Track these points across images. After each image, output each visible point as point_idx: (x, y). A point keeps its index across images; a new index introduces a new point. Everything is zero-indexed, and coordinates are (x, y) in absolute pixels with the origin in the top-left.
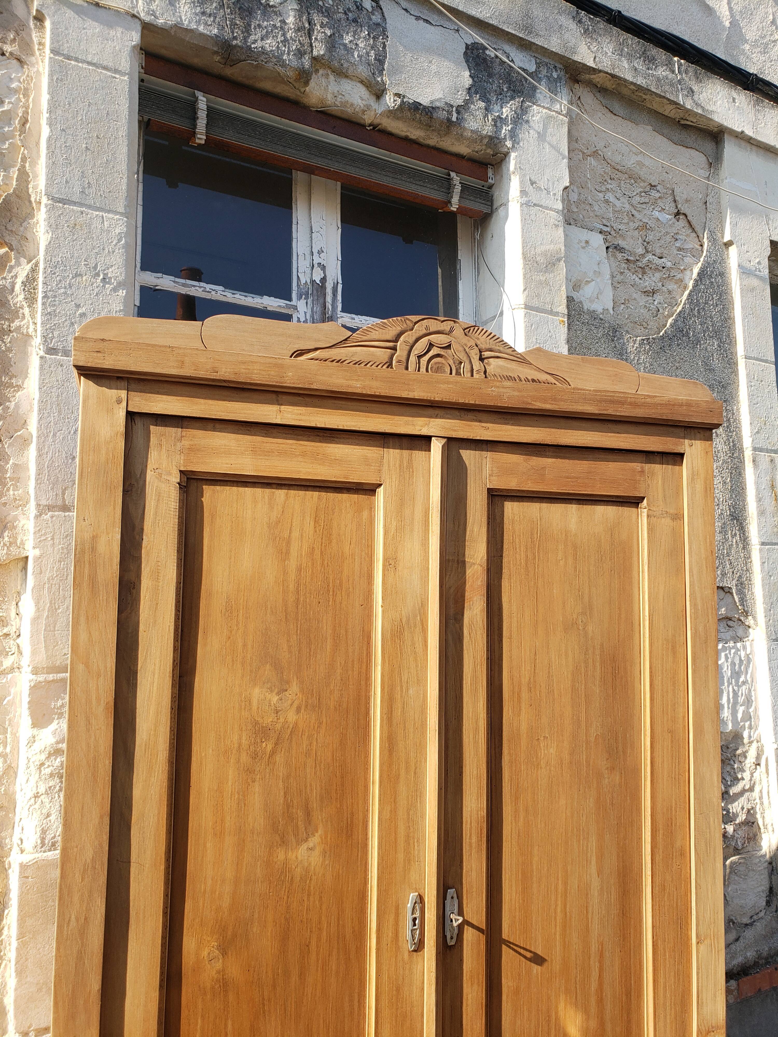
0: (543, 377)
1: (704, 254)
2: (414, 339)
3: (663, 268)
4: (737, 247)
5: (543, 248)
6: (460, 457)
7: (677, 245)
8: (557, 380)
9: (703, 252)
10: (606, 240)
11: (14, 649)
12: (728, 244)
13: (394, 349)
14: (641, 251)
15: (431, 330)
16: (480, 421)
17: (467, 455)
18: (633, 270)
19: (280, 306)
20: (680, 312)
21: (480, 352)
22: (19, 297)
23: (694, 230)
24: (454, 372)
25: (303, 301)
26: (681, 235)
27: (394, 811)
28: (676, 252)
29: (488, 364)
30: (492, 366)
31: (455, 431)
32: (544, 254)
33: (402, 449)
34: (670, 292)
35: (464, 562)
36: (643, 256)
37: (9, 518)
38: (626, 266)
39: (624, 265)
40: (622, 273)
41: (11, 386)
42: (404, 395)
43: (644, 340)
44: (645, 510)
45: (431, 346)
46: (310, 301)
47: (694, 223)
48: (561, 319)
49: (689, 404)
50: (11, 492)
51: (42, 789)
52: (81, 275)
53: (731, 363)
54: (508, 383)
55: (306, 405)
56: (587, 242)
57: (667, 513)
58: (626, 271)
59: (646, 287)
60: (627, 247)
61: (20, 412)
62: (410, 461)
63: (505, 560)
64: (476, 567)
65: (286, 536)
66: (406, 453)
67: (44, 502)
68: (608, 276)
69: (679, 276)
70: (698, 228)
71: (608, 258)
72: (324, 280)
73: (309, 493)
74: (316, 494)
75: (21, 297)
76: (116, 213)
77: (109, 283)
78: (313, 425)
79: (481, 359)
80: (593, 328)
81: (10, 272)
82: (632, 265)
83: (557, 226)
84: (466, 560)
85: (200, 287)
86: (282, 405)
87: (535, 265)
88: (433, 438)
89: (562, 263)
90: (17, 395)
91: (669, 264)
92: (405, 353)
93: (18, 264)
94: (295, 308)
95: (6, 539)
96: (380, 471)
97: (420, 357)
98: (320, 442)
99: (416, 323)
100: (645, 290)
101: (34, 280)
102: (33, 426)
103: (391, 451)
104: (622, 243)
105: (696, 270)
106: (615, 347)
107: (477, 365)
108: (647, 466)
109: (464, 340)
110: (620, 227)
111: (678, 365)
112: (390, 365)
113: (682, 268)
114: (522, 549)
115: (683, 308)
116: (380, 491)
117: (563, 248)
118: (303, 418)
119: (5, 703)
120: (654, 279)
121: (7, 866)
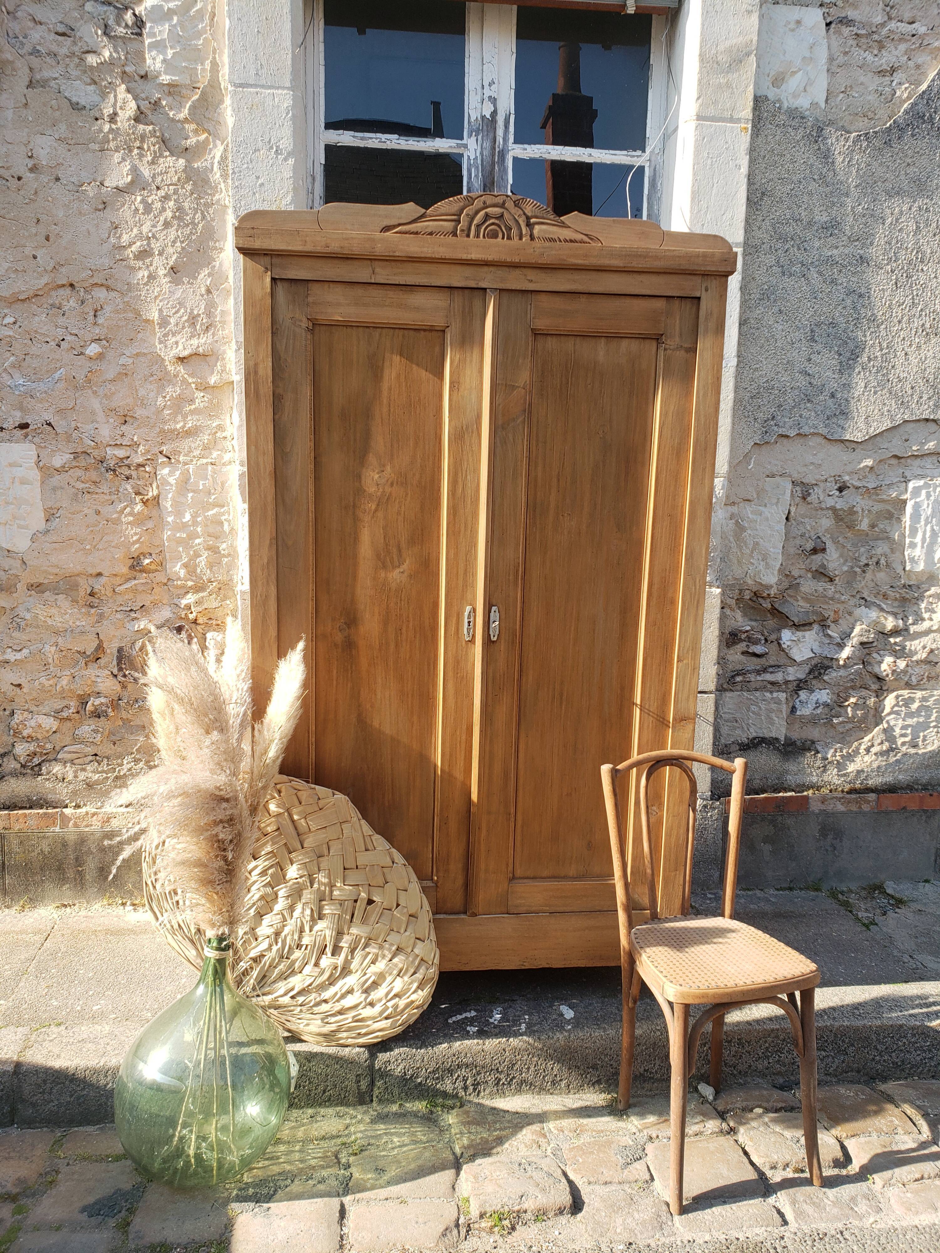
0: (579, 237)
3: (913, 35)
5: (728, 43)
8: (591, 239)
10: (827, 15)
11: (230, 448)
13: (459, 220)
14: (879, 19)
15: (488, 204)
16: (524, 275)
17: (515, 302)
18: (864, 47)
19: (450, 147)
20: (924, 92)
21: (527, 220)
22: (216, 175)
24: (505, 237)
25: (473, 139)
30: (536, 231)
32: (729, 50)
33: (464, 297)
34: (918, 67)
36: (883, 25)
37: (220, 352)
38: (854, 43)
39: (851, 42)
41: (216, 248)
42: (464, 257)
43: (860, 136)
45: (487, 217)
46: (480, 137)
48: (743, 125)
50: (220, 332)
52: (259, 150)
54: (549, 244)
55: (392, 268)
56: (798, 22)
58: (854, 49)
59: (881, 66)
60: (858, 18)
61: (224, 269)
64: (520, 389)
66: (466, 301)
68: (824, 61)
69: (936, 44)
71: (828, 38)
72: (494, 113)
73: (396, 333)
75: (218, 174)
76: (284, 88)
77: (281, 154)
79: (527, 226)
80: (790, 130)
81: (209, 154)
82: (863, 40)
83: (750, 12)
85: (376, 138)
86: (375, 268)
87: (715, 66)
88: (488, 290)
89: (753, 58)
90: (220, 256)
91: (923, 30)
92: (467, 224)
93: (215, 146)
94: (466, 146)
95: (219, 368)
96: (448, 317)
97: (478, 226)
98: (403, 295)
99: (476, 199)
100: (880, 69)
101: (226, 158)
102: (232, 280)
103: (456, 300)
104: (852, 14)
106: (819, 149)
107: (524, 230)
111: (909, 161)
112: (455, 234)
115: (929, 87)
116: (448, 332)
117: (755, 39)
118: (390, 277)
120: (896, 53)
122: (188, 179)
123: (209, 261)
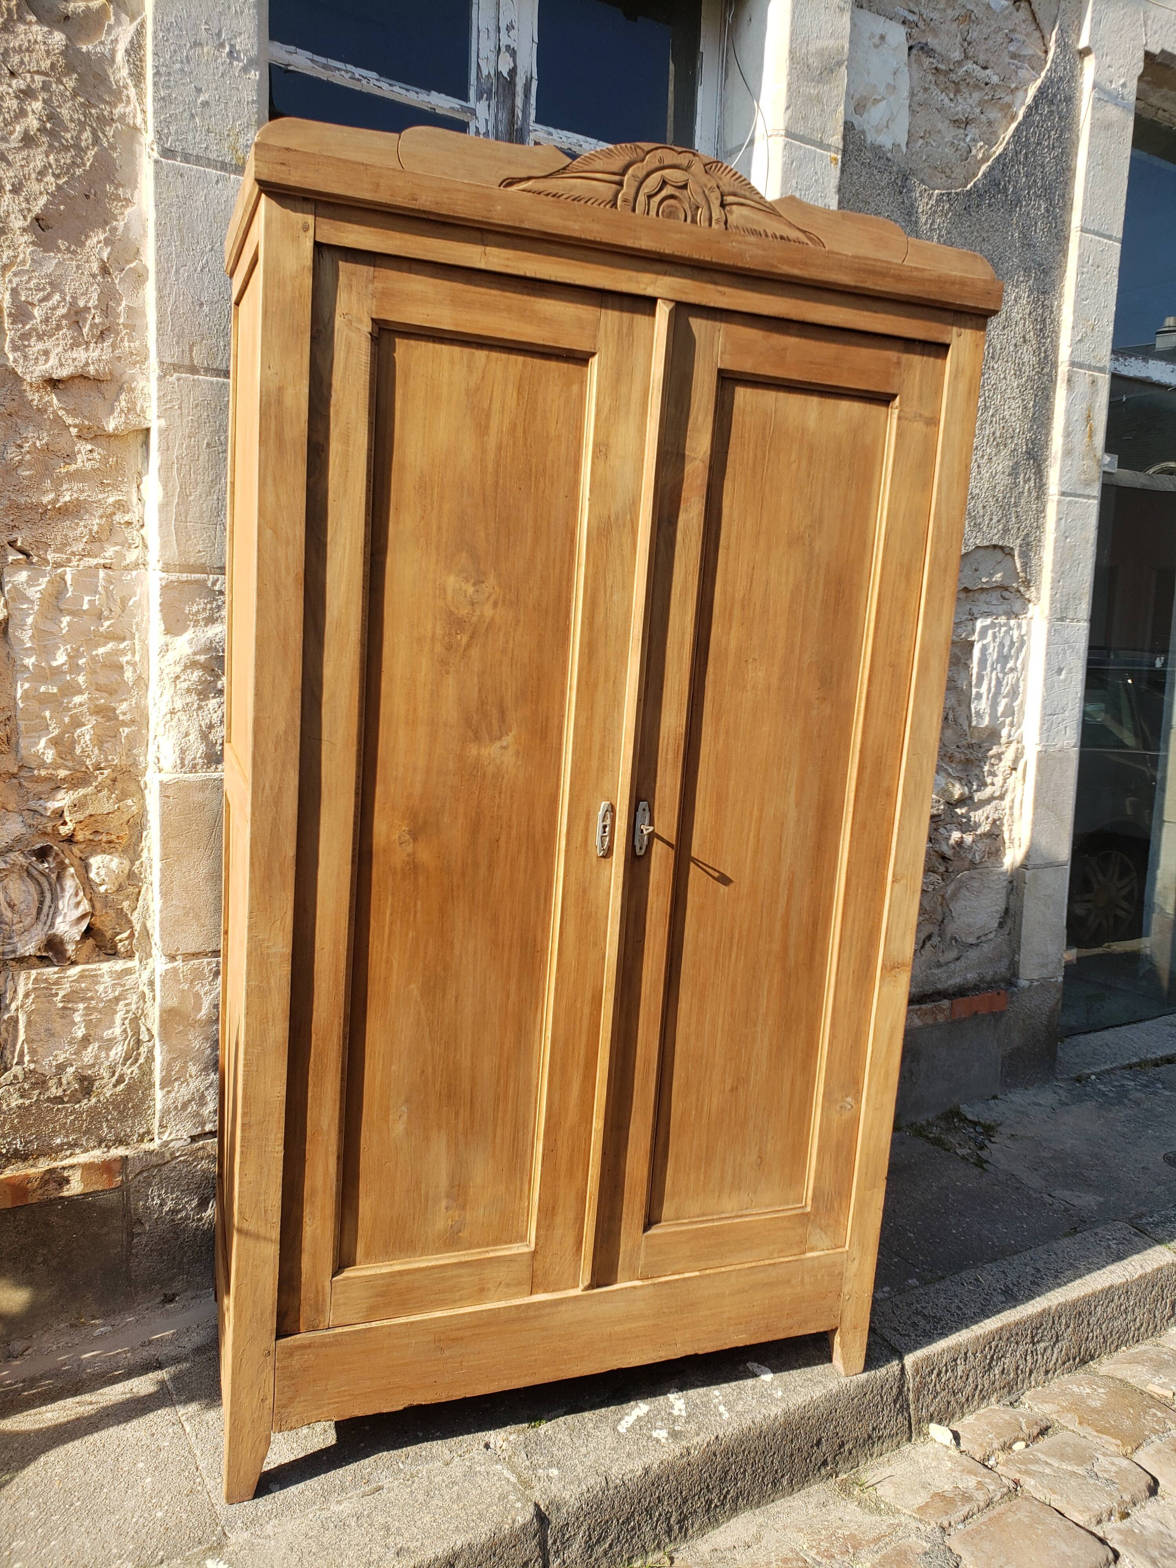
0: (794, 234)
1: (1048, 66)
2: (645, 172)
3: (987, 84)
4: (1097, 58)
5: (819, 44)
6: (688, 326)
7: (1011, 49)
8: (810, 239)
9: (1046, 62)
10: (909, 36)
11: (138, 541)
12: (1085, 53)
13: (620, 184)
14: (957, 55)
15: (666, 163)
16: (716, 283)
17: (697, 325)
18: (942, 86)
19: (452, 108)
20: (1000, 155)
21: (722, 196)
22: (121, 72)
23: (1038, 27)
24: (689, 219)
25: (484, 103)
26: (1019, 32)
27: (590, 719)
28: (1007, 60)
29: (731, 212)
30: (734, 216)
31: (685, 293)
32: (820, 53)
33: (621, 310)
34: (990, 123)
35: (684, 455)
36: (960, 63)
37: (125, 378)
38: (933, 79)
39: (930, 77)
40: (926, 90)
41: (117, 198)
42: (629, 243)
43: (943, 195)
44: (896, 411)
45: (664, 183)
46: (493, 103)
47: (1039, 16)
48: (833, 155)
49: (963, 283)
50: (126, 344)
51: (179, 705)
52: (201, 44)
53: (1060, 238)
54: (752, 239)
55: (515, 248)
56: (882, 37)
57: (921, 415)
58: (933, 87)
59: (957, 114)
60: (938, 48)
61: (132, 236)
62: (631, 327)
63: (730, 457)
64: (697, 462)
65: (486, 406)
66: (626, 316)
67: (168, 360)
68: (906, 94)
69: (1007, 99)
70: (1045, 24)
71: (909, 65)
72: (513, 72)
73: (513, 357)
74: (520, 359)
75: (125, 72)
77: (238, 59)
78: (521, 273)
79: (723, 205)
80: (875, 172)
81: (108, 33)
82: (941, 78)
83: (842, 9)
84: (687, 453)
85: (347, 71)
86: (487, 245)
87: (806, 70)
88: (659, 301)
89: (843, 70)
90: (126, 213)
91: (995, 79)
92: (633, 191)
93: (118, 22)
94: (473, 112)
95: (123, 403)
96: (595, 337)
97: (650, 197)
98: (528, 295)
99: (648, 152)
100: (956, 118)
101: (141, 47)
102: (149, 257)
103: (610, 312)
104: (932, 42)
105: (1032, 91)
106: (903, 203)
107: (717, 212)
108: (905, 357)
109: (704, 179)
110: (932, 15)
111: (985, 235)
112: (614, 205)
113: (1013, 86)
114: (751, 446)
115: (1005, 149)
116: (594, 361)
117: (847, 46)
118: (511, 263)
119: (131, 603)
120: (970, 101)
121: (143, 786)
122: (70, 68)
123: (105, 220)
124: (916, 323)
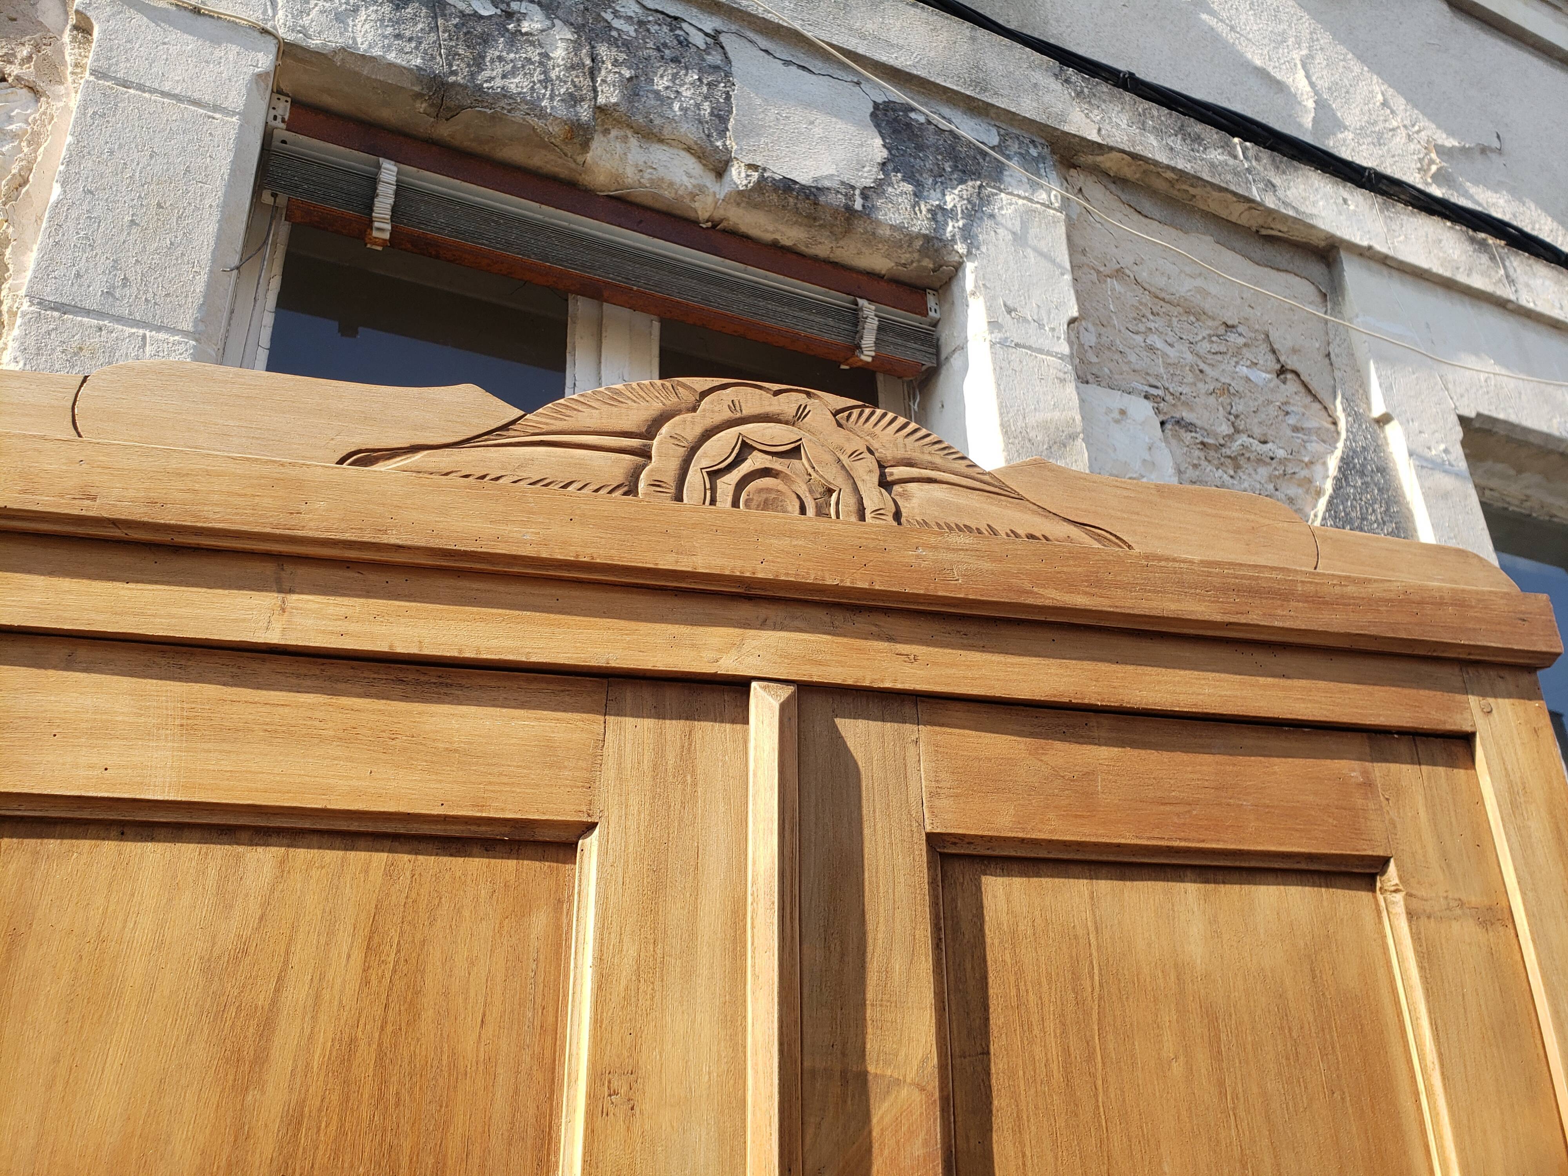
0: (1056, 529)
1: (1343, 435)
2: (698, 430)
3: (1272, 459)
4: (1401, 424)
5: (1040, 416)
6: (837, 741)
7: (1291, 422)
8: (1096, 536)
9: (1338, 433)
10: (1158, 411)
12: (1384, 420)
13: (645, 454)
14: (1225, 429)
15: (746, 412)
16: (890, 639)
17: (858, 733)
18: (1216, 462)
21: (881, 466)
23: (1315, 398)
24: (811, 511)
26: (1294, 405)
28: (1289, 433)
29: (904, 495)
30: (915, 502)
31: (819, 663)
32: (1044, 426)
33: (660, 715)
34: (1292, 500)
35: (862, 1077)
36: (1230, 437)
38: (1202, 454)
39: (1197, 453)
40: (1195, 466)
42: (666, 562)
44: (1399, 898)
45: (745, 448)
47: (1314, 385)
54: (963, 540)
55: (368, 594)
56: (1123, 412)
57: (1461, 904)
58: (1204, 463)
60: (1198, 423)
62: (687, 752)
63: (998, 1066)
64: (904, 1092)
65: (262, 1000)
66: (674, 728)
68: (1171, 471)
69: (1304, 473)
70: (1323, 395)
71: (1166, 440)
73: (357, 858)
74: (380, 859)
76: (174, 331)
78: (382, 646)
79: (885, 484)
82: (1212, 453)
83: (1062, 381)
84: (871, 1069)
86: (291, 591)
87: (1028, 445)
88: (754, 684)
89: (1080, 443)
91: (1281, 453)
92: (673, 465)
96: (589, 785)
97: (714, 474)
98: (405, 698)
99: (704, 394)
103: (629, 722)
104: (1188, 416)
105: (1333, 463)
107: (873, 497)
108: (1380, 770)
109: (838, 437)
110: (1180, 389)
112: (632, 490)
113: (1306, 459)
114: (1050, 1025)
116: (590, 846)
117: (1078, 418)
118: (353, 627)
120: (1257, 477)
124: (1381, 693)
